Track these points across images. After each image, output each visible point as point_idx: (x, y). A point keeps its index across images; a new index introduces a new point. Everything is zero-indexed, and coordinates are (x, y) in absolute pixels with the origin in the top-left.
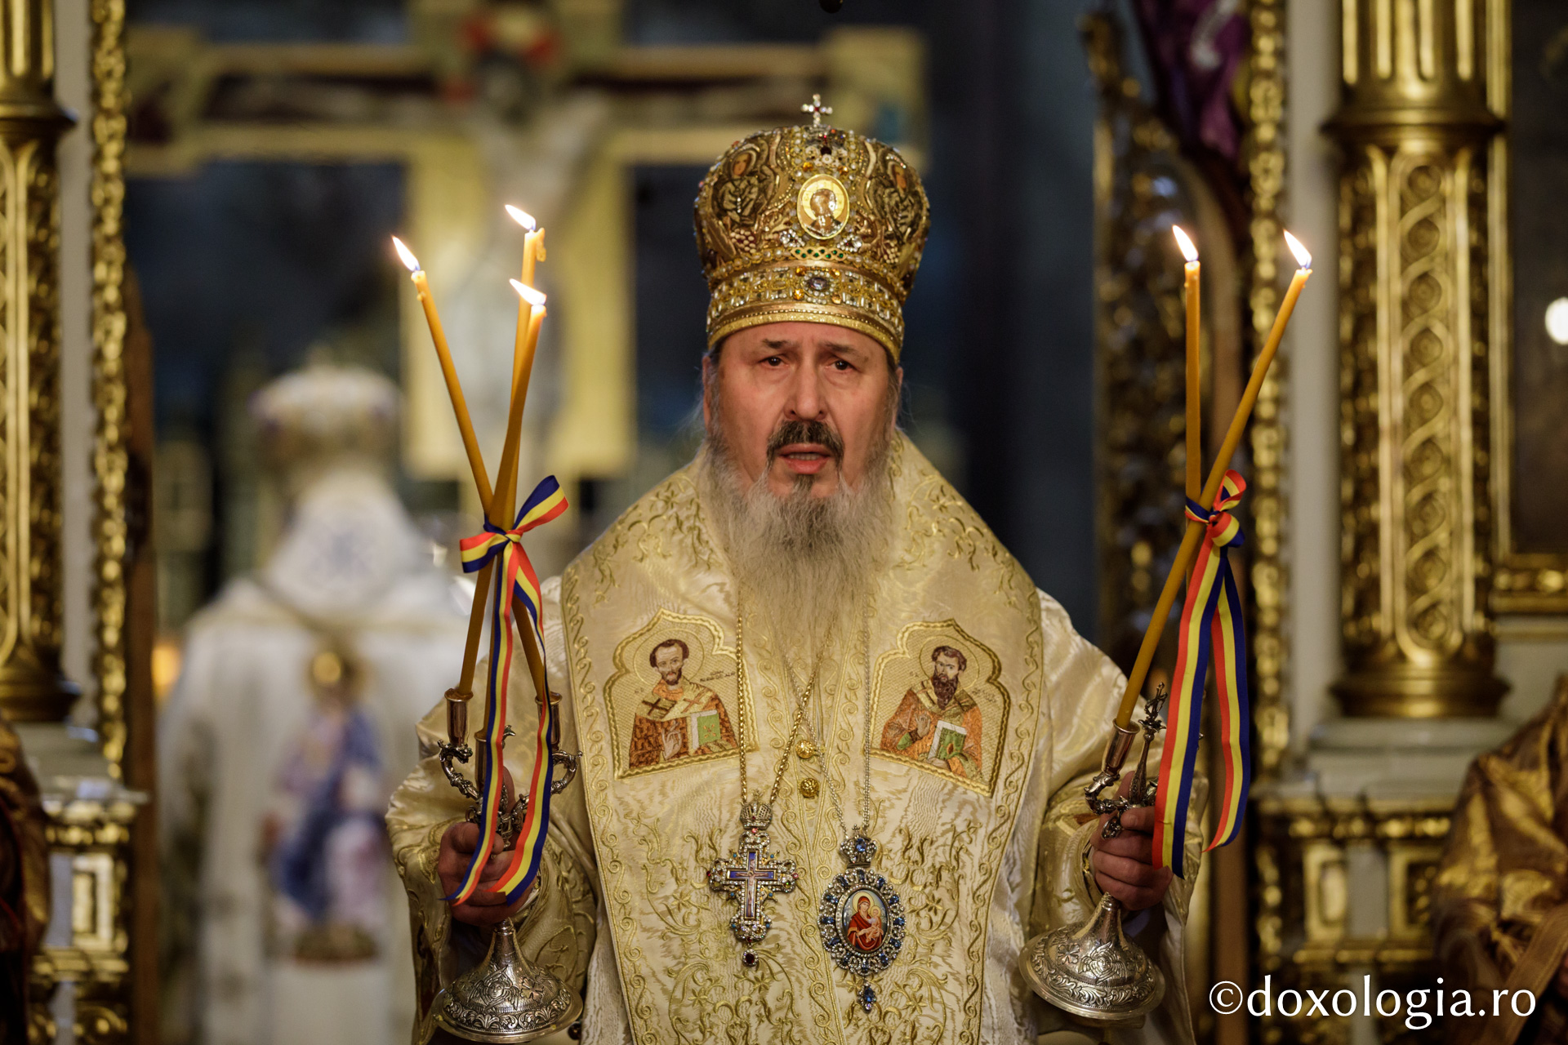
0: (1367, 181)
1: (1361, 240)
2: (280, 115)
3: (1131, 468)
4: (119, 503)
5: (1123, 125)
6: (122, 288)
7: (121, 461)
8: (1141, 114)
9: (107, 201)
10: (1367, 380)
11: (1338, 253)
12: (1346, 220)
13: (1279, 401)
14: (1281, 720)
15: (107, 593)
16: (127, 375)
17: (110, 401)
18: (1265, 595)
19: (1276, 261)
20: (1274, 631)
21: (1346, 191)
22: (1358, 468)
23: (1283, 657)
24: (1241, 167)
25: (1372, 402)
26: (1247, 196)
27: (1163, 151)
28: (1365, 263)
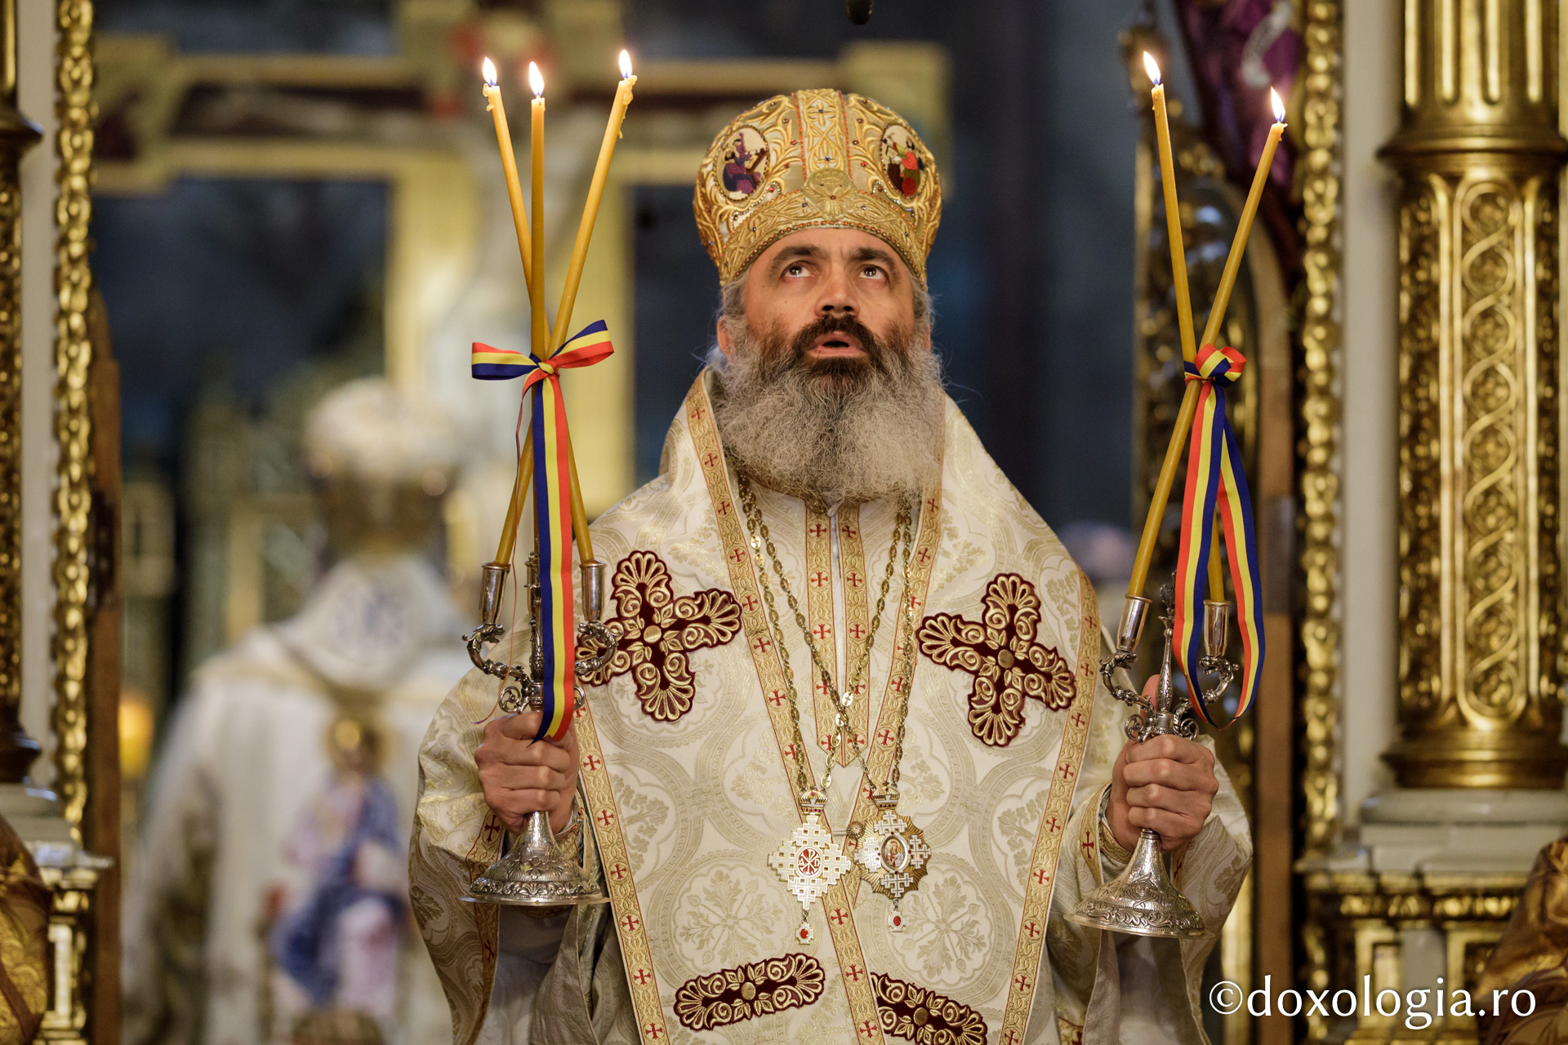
0: (1428, 210)
1: (1422, 275)
4: (83, 545)
6: (87, 314)
7: (84, 501)
9: (73, 221)
10: (1427, 423)
11: (1398, 288)
12: (1405, 253)
13: (1330, 446)
14: (1331, 790)
15: (68, 642)
16: (91, 408)
17: (74, 437)
18: (1316, 655)
19: (1329, 296)
20: (1325, 693)
21: (1406, 223)
22: (1417, 518)
23: (1331, 720)
24: (1295, 194)
25: (1434, 447)
26: (1302, 226)
27: (1209, 175)
28: (1426, 299)
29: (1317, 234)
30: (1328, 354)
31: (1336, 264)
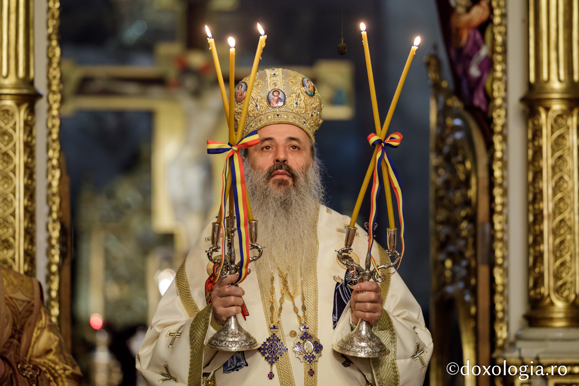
0: (538, 120)
1: (536, 143)
2: (105, 93)
3: (444, 230)
4: (57, 242)
5: (441, 99)
6: (58, 160)
7: (58, 226)
8: (449, 94)
9: (53, 126)
10: (539, 196)
11: (527, 148)
12: (530, 136)
13: (503, 205)
14: (505, 328)
15: (52, 277)
16: (60, 193)
17: (54, 203)
18: (499, 279)
19: (502, 151)
20: (502, 293)
21: (530, 124)
22: (535, 231)
23: (505, 303)
24: (489, 115)
25: (541, 205)
26: (492, 126)
27: (458, 108)
28: (538, 152)
29: (498, 129)
30: (502, 171)
31: (505, 139)
